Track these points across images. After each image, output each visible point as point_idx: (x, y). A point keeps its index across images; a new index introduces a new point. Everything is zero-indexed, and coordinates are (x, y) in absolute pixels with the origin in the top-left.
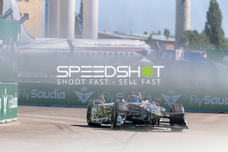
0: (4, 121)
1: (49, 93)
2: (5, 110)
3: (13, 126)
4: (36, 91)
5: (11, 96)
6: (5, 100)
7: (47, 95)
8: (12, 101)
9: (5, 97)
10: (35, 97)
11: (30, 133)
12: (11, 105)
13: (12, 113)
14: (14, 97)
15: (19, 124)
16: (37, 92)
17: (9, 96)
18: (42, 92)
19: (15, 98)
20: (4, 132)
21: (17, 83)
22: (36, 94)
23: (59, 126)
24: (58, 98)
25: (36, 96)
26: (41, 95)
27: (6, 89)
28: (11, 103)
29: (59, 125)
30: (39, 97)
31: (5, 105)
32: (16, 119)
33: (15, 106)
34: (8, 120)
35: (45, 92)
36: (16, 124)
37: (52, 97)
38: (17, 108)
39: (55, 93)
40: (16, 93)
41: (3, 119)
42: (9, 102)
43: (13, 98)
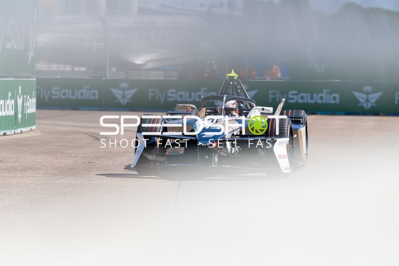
0: (19, 130)
1: (76, 91)
2: (20, 116)
3: (31, 137)
4: (58, 89)
5: (27, 97)
6: (20, 101)
7: (73, 94)
8: (28, 104)
9: (20, 98)
10: (57, 97)
11: (56, 146)
12: (28, 108)
13: (29, 120)
14: (31, 97)
15: (39, 134)
16: (60, 91)
17: (25, 96)
18: (67, 91)
19: (33, 99)
20: (21, 146)
21: (35, 79)
22: (58, 93)
23: (94, 137)
24: (88, 98)
25: (59, 95)
26: (64, 94)
27: (20, 88)
28: (28, 107)
29: (94, 135)
30: (63, 97)
31: (20, 109)
32: (34, 127)
33: (32, 110)
34: (24, 130)
35: (71, 91)
36: (35, 134)
37: (80, 97)
38: (35, 113)
39: (84, 91)
40: (34, 92)
41: (17, 128)
42: (25, 104)
43: (30, 100)
